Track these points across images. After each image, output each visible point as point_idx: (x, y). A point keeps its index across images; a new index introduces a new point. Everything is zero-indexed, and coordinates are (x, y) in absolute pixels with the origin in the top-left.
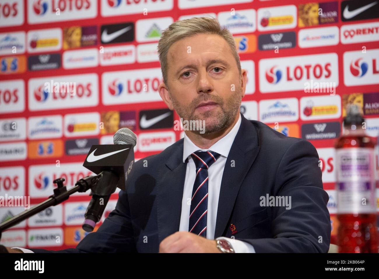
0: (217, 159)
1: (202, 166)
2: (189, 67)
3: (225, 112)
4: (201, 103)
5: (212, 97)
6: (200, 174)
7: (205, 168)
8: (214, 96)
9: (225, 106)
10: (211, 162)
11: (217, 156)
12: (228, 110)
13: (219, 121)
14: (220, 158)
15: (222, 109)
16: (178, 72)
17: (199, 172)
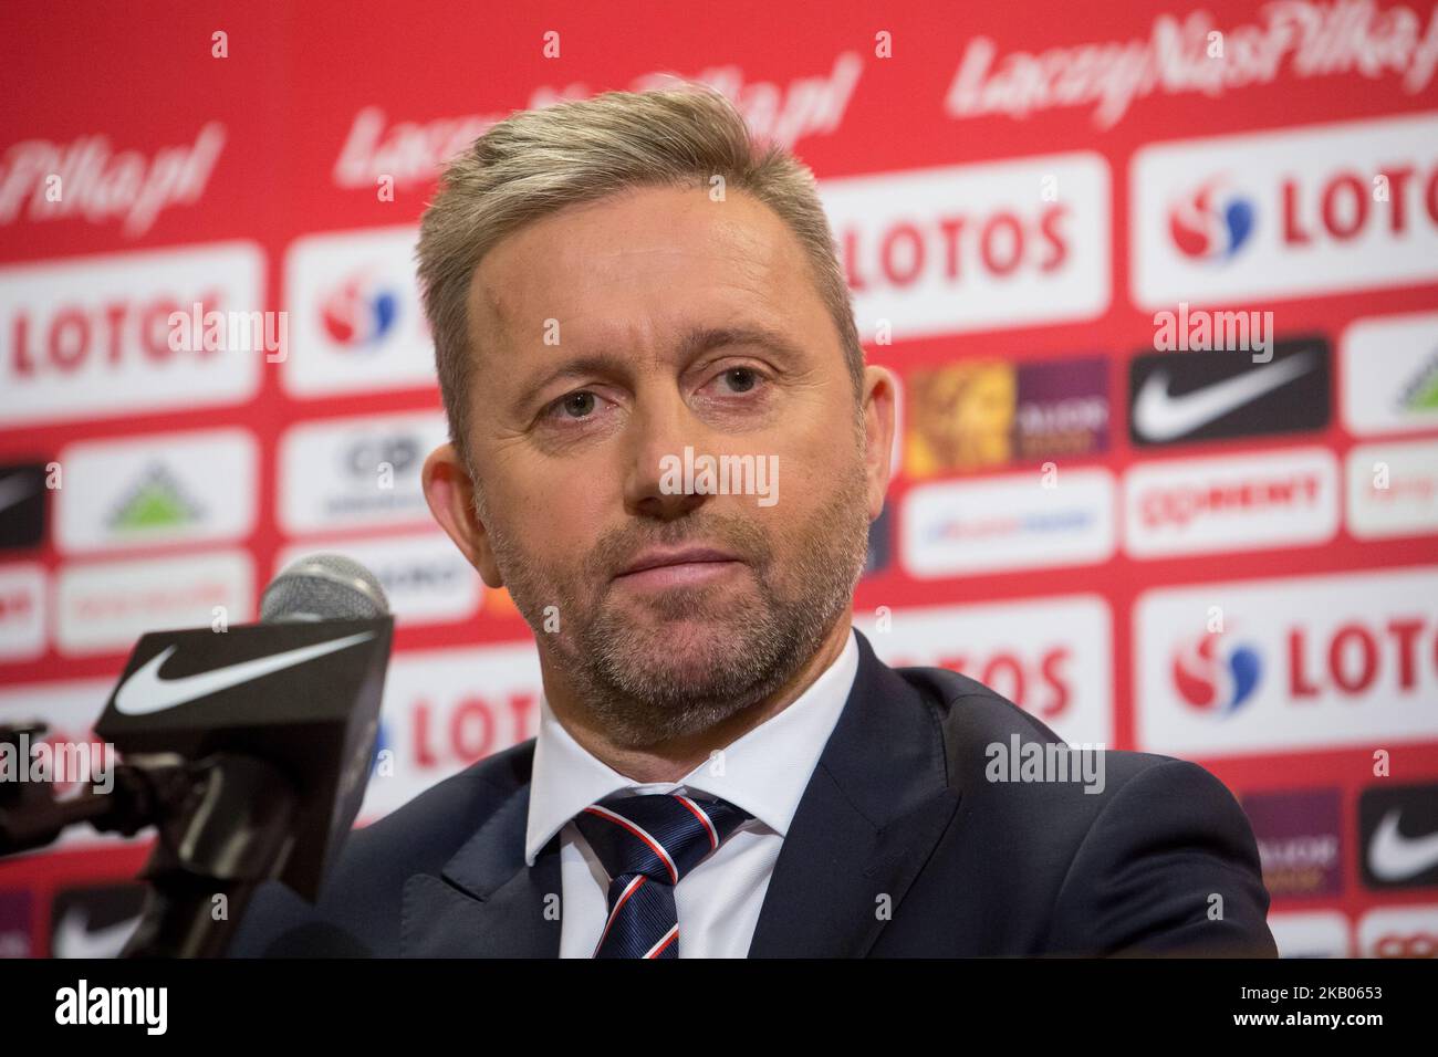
0: (724, 837)
1: (647, 867)
2: (583, 367)
3: (774, 605)
4: (643, 554)
5: (706, 522)
6: (634, 910)
7: (662, 880)
8: (719, 521)
9: (776, 572)
10: (694, 850)
11: (730, 817)
12: (795, 594)
13: (739, 644)
14: (742, 837)
15: (764, 585)
16: (529, 395)
17: (626, 902)
